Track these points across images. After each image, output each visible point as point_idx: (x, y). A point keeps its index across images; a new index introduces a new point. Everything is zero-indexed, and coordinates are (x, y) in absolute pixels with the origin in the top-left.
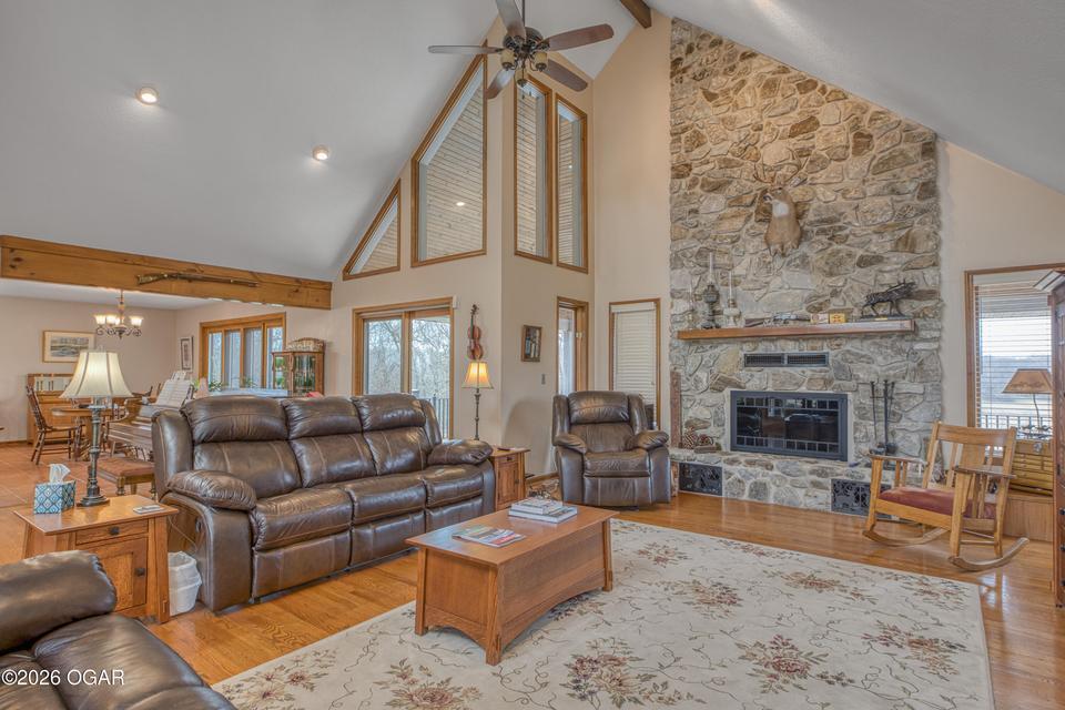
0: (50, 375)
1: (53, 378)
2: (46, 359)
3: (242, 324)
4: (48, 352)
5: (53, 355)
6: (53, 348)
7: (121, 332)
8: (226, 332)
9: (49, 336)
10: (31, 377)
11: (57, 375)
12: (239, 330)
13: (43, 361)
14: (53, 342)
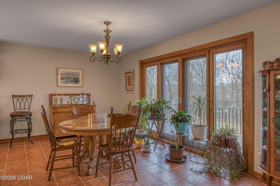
0: (61, 95)
1: (62, 97)
2: (59, 85)
3: (180, 55)
4: (60, 81)
5: (62, 82)
6: (62, 79)
7: (107, 58)
8: (162, 64)
9: (61, 71)
10: (51, 96)
11: (64, 95)
12: (177, 61)
13: (57, 86)
14: (62, 74)
